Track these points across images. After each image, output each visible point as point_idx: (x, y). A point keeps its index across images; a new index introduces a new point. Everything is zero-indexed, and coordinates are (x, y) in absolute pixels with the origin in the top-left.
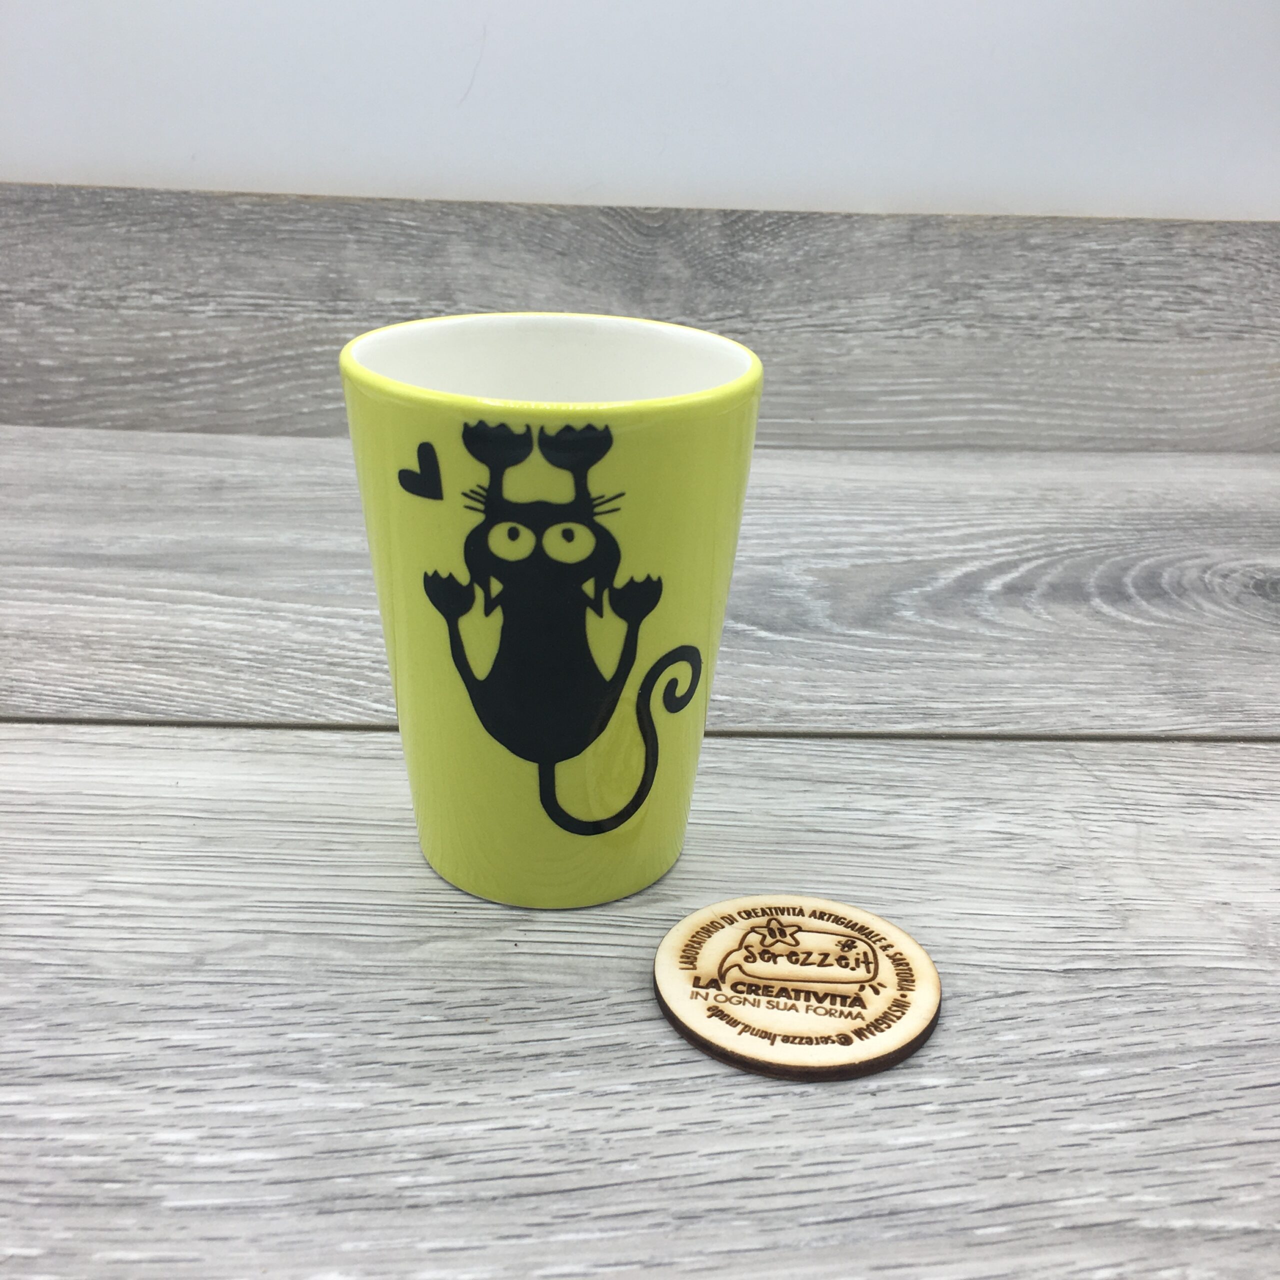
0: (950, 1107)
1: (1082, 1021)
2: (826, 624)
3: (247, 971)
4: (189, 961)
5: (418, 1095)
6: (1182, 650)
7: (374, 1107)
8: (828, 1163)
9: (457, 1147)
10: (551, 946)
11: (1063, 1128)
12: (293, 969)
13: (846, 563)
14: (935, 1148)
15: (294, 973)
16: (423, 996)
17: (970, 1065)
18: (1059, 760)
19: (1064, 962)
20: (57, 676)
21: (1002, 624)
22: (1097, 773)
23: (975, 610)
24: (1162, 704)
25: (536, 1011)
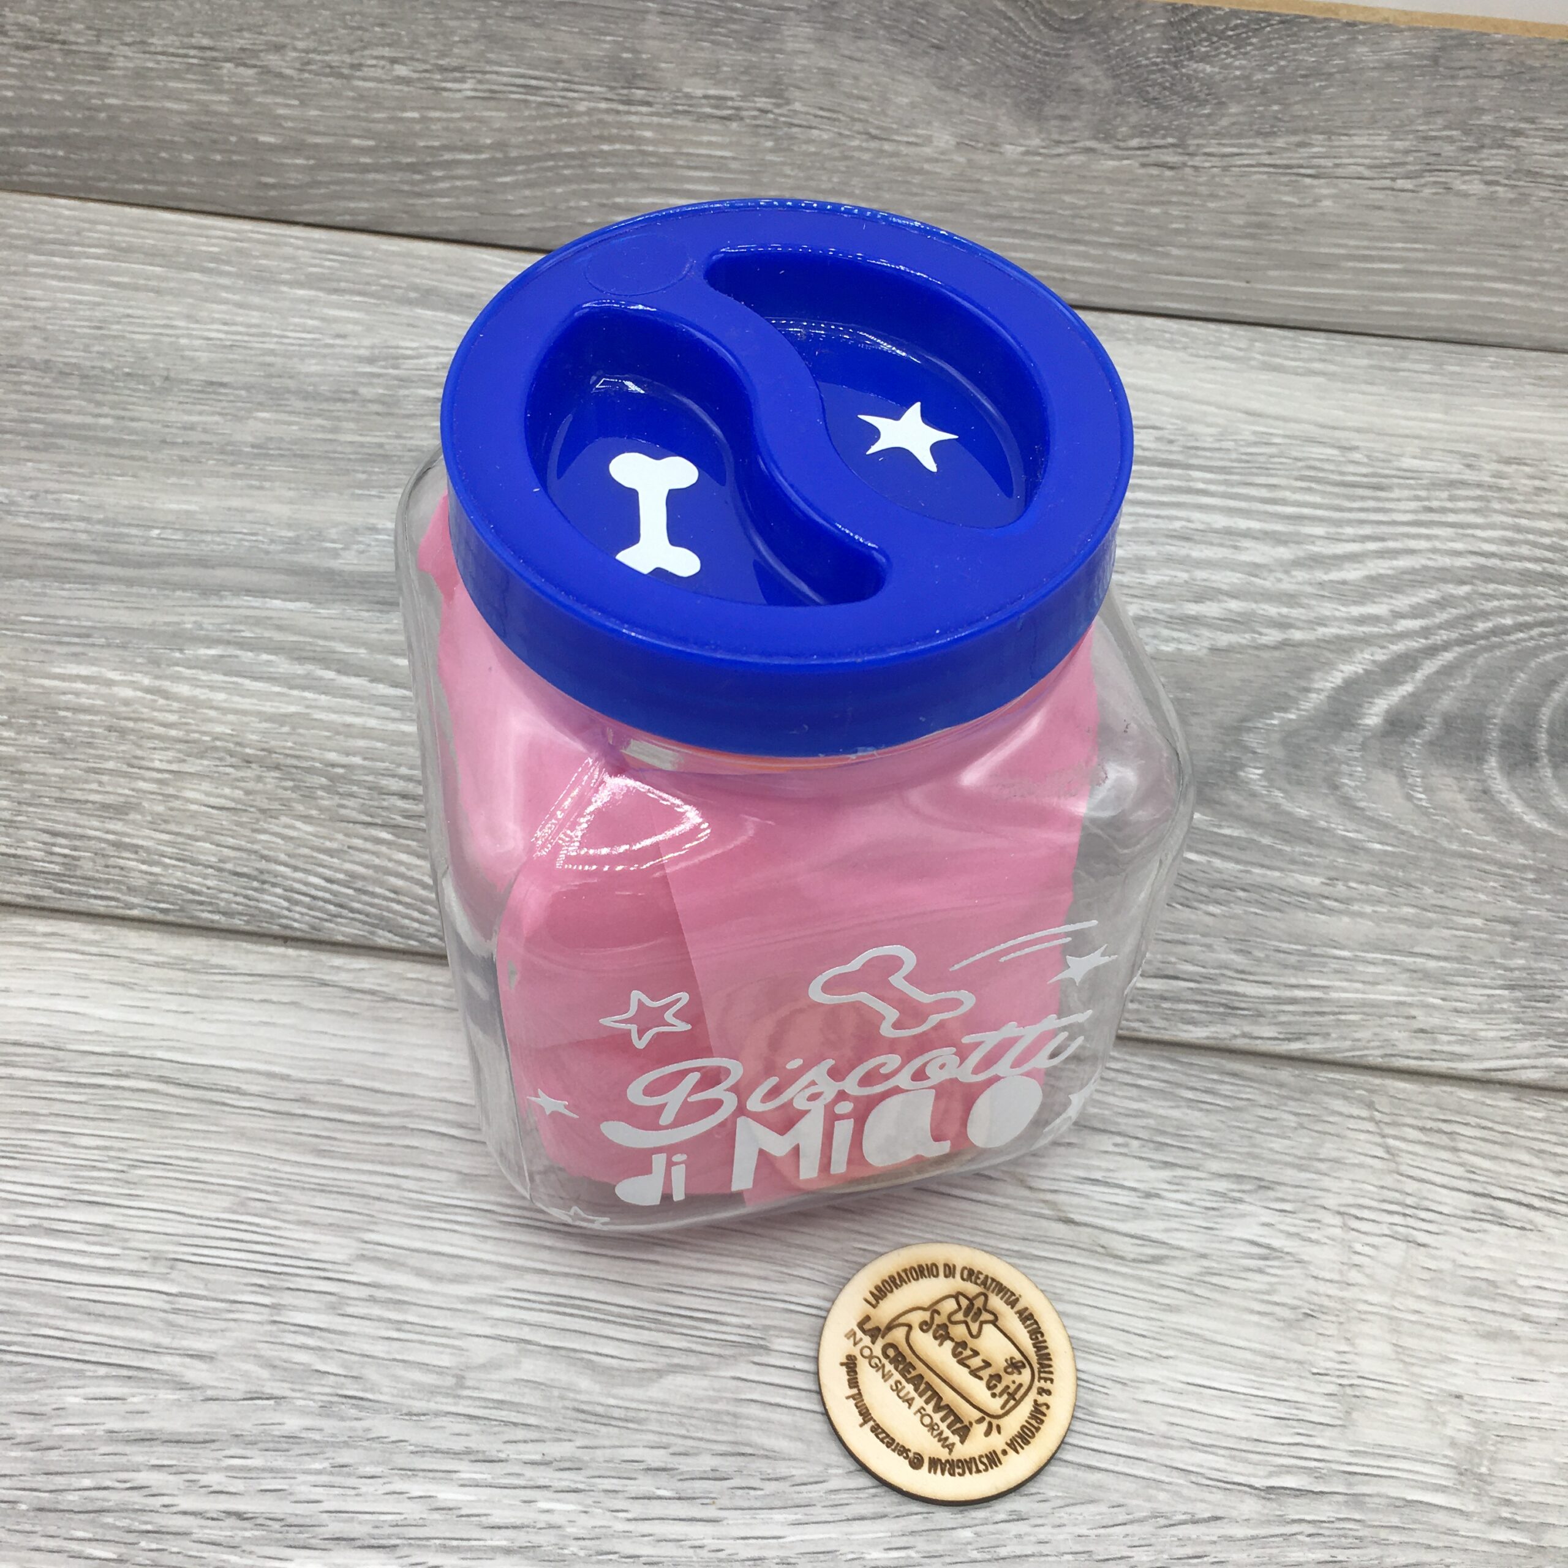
3: (502, 1402)
4: (450, 1381)
12: (544, 1404)
13: (1202, 643)
15: (544, 1409)
16: (656, 1458)
18: (1355, 1111)
19: (1271, 1475)
20: (305, 851)
21: (1363, 809)
22: (1391, 1142)
23: (1337, 773)
24: (1503, 1011)
25: (759, 1493)
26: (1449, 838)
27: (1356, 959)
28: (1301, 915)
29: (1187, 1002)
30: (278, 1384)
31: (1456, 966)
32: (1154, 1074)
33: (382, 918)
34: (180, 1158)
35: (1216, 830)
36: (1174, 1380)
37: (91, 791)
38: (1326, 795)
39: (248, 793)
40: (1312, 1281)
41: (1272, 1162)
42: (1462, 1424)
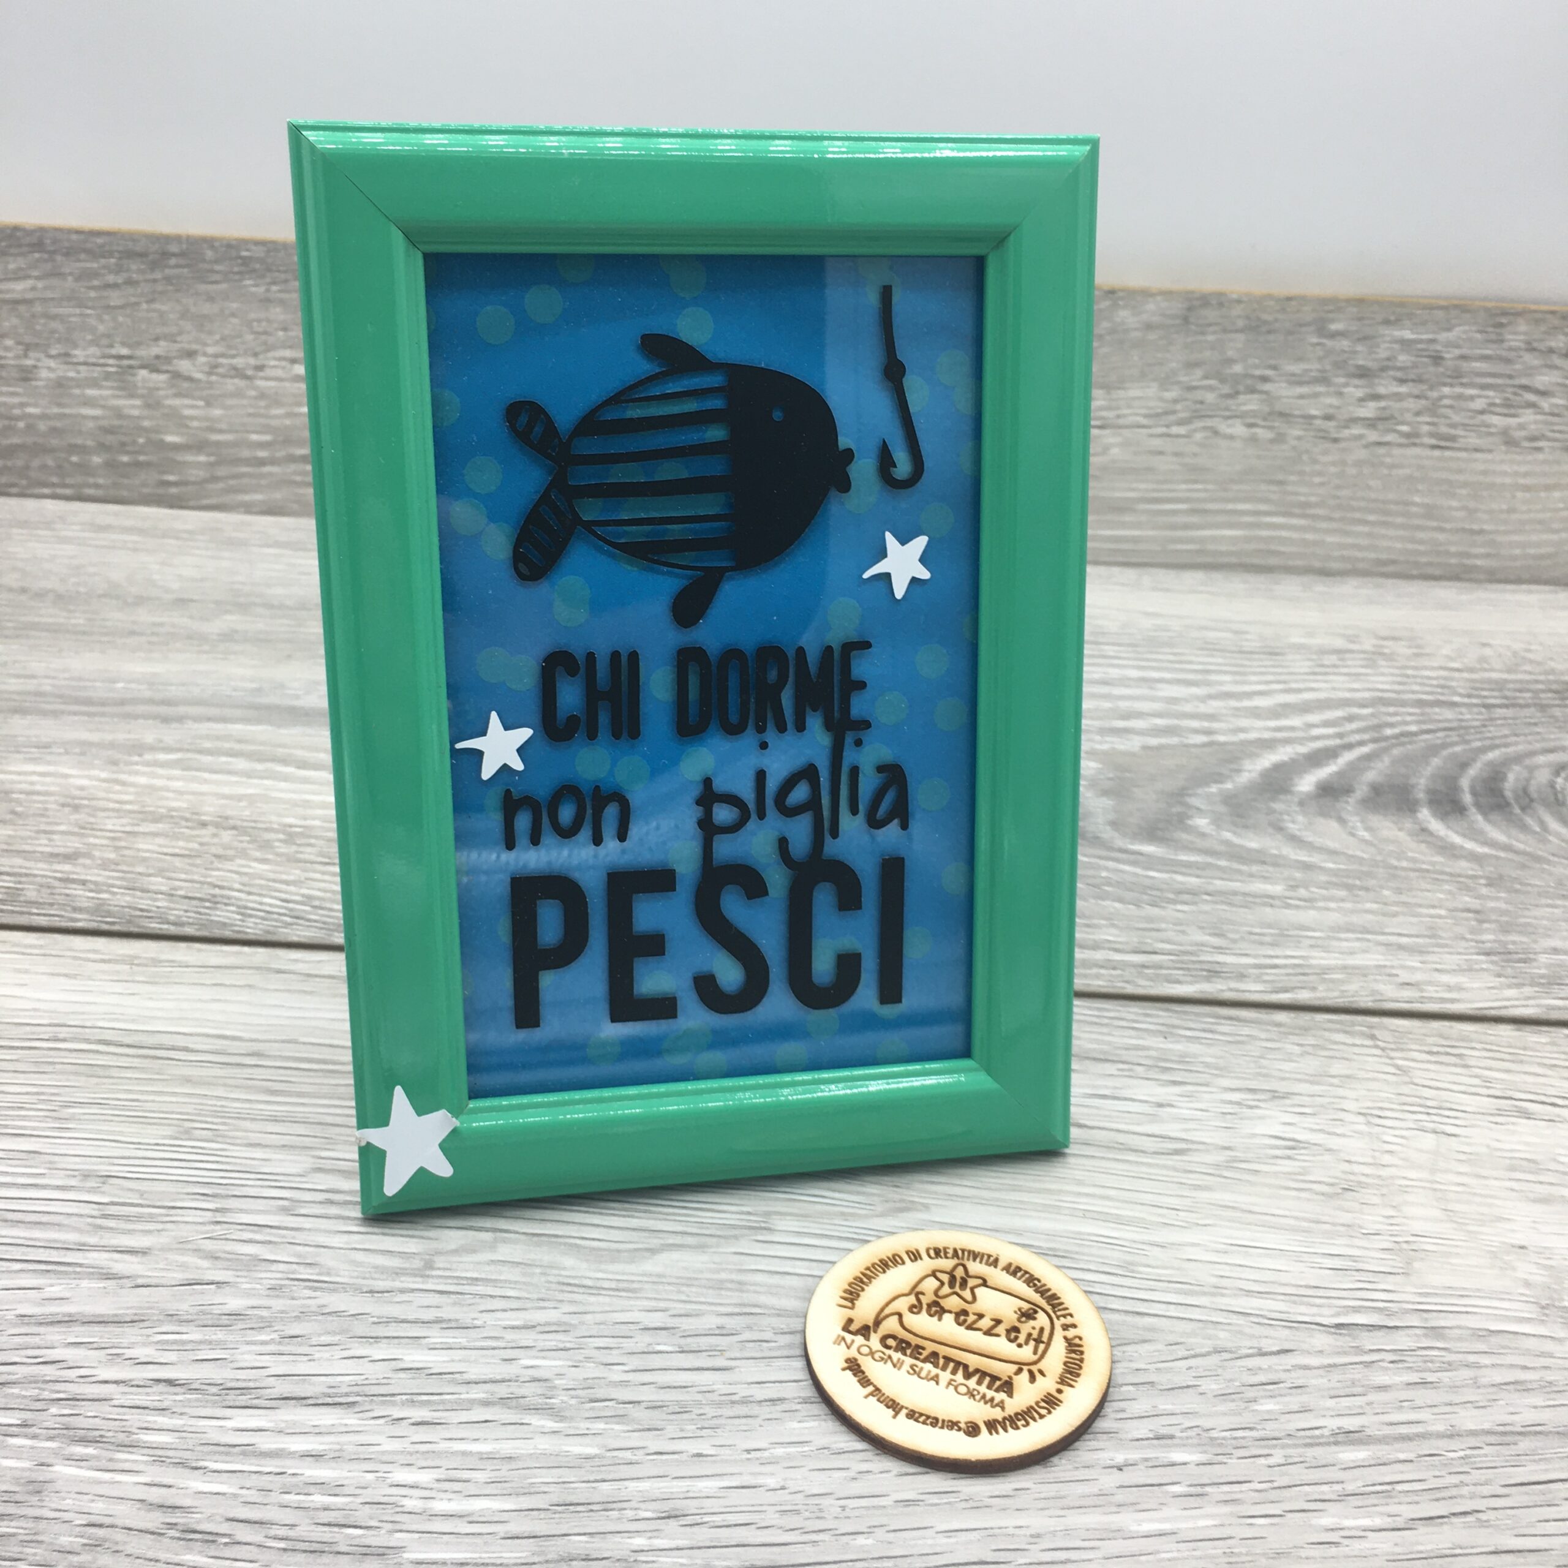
0: (1199, 1490)
1: (1348, 1391)
2: (1107, 833)
3: (477, 1279)
4: (417, 1263)
5: (654, 1443)
6: (1517, 891)
7: (609, 1454)
8: (1067, 1549)
9: (691, 1506)
10: (789, 1262)
11: (1314, 1521)
12: (524, 1280)
13: (1134, 744)
14: (1179, 1537)
15: (524, 1283)
16: (657, 1319)
17: (1224, 1438)
18: (1358, 1041)
19: (1338, 1314)
20: (263, 882)
21: (1310, 843)
22: (1401, 1062)
23: (1281, 820)
24: (1483, 969)
25: (773, 1344)
26: (1399, 859)
27: (1329, 938)
28: (1268, 910)
29: (1169, 968)
30: (222, 1272)
31: (1428, 940)
34: (119, 1100)
35: (1173, 857)
36: (1216, 1242)
37: (40, 845)
38: (1273, 834)
39: (201, 844)
40: (1347, 1164)
41: (1283, 1079)
42: (1534, 1269)
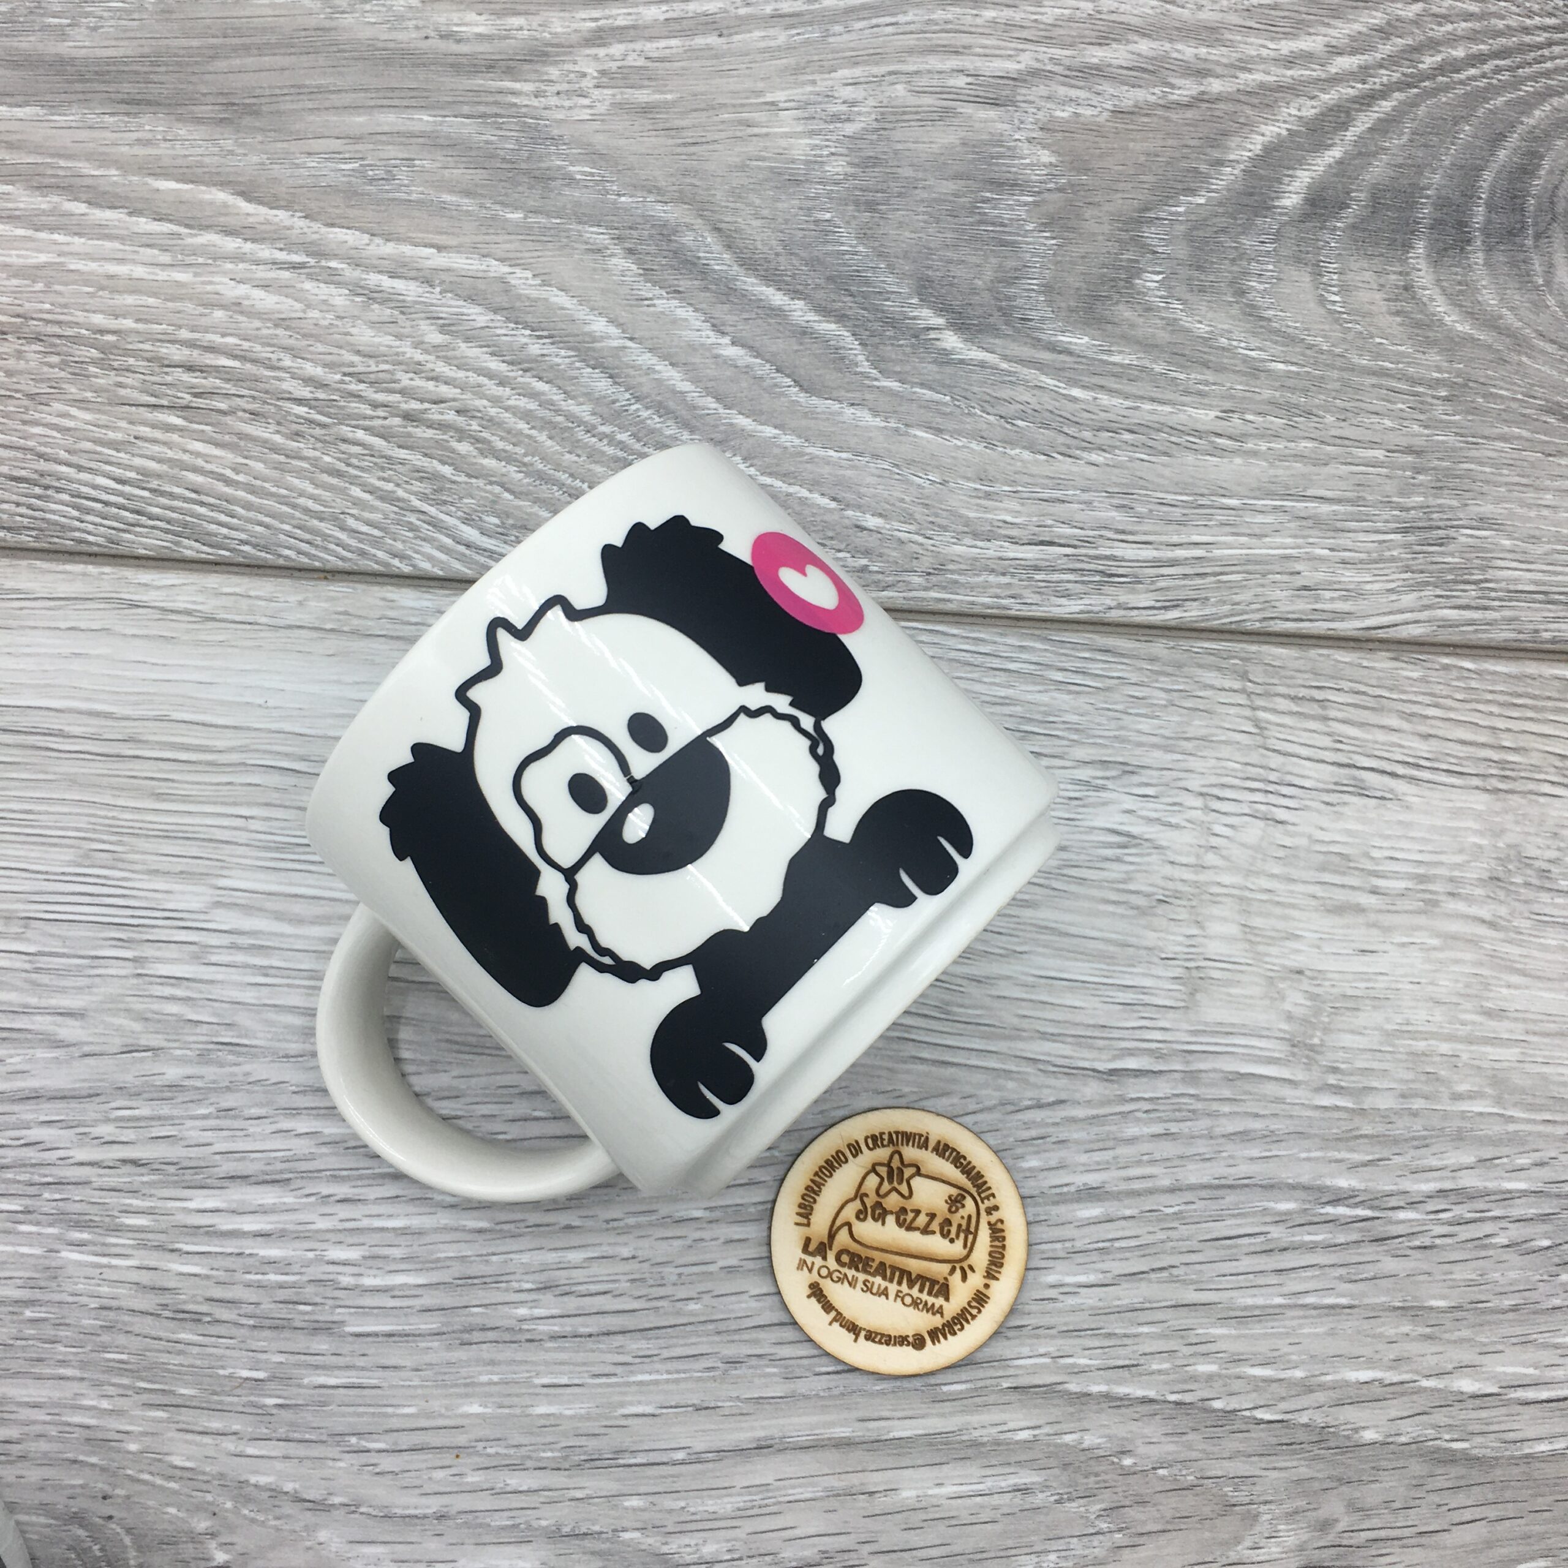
1: (1101, 1145)
6: (1476, 411)
7: (498, 1227)
9: (563, 1276)
13: (1106, 104)
18: (1227, 684)
19: (1115, 1058)
22: (1261, 714)
23: (1246, 273)
26: (1360, 350)
27: (1245, 508)
29: (1063, 571)
30: (155, 1036)
32: (1024, 656)
33: (185, 525)
34: (13, 811)
35: (1105, 357)
36: (1027, 974)
38: (1230, 303)
39: (9, 373)
40: (1169, 867)
41: (1140, 744)
42: (1300, 998)
